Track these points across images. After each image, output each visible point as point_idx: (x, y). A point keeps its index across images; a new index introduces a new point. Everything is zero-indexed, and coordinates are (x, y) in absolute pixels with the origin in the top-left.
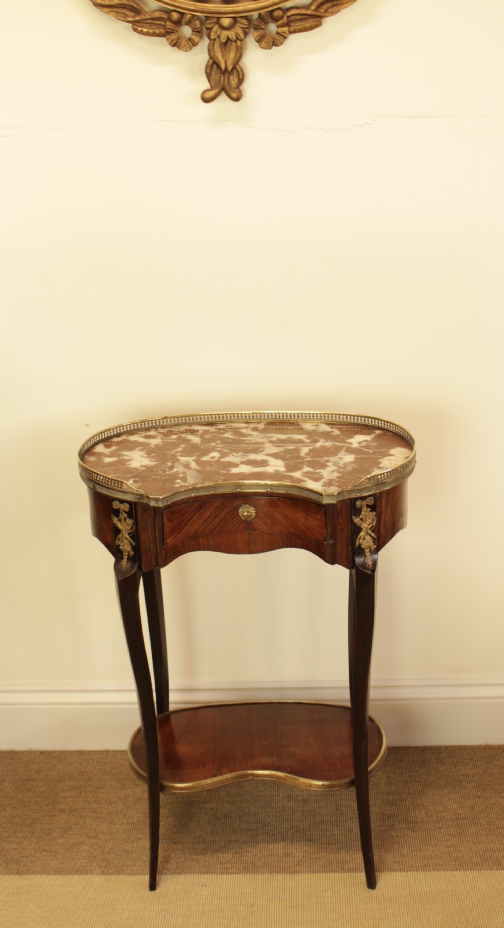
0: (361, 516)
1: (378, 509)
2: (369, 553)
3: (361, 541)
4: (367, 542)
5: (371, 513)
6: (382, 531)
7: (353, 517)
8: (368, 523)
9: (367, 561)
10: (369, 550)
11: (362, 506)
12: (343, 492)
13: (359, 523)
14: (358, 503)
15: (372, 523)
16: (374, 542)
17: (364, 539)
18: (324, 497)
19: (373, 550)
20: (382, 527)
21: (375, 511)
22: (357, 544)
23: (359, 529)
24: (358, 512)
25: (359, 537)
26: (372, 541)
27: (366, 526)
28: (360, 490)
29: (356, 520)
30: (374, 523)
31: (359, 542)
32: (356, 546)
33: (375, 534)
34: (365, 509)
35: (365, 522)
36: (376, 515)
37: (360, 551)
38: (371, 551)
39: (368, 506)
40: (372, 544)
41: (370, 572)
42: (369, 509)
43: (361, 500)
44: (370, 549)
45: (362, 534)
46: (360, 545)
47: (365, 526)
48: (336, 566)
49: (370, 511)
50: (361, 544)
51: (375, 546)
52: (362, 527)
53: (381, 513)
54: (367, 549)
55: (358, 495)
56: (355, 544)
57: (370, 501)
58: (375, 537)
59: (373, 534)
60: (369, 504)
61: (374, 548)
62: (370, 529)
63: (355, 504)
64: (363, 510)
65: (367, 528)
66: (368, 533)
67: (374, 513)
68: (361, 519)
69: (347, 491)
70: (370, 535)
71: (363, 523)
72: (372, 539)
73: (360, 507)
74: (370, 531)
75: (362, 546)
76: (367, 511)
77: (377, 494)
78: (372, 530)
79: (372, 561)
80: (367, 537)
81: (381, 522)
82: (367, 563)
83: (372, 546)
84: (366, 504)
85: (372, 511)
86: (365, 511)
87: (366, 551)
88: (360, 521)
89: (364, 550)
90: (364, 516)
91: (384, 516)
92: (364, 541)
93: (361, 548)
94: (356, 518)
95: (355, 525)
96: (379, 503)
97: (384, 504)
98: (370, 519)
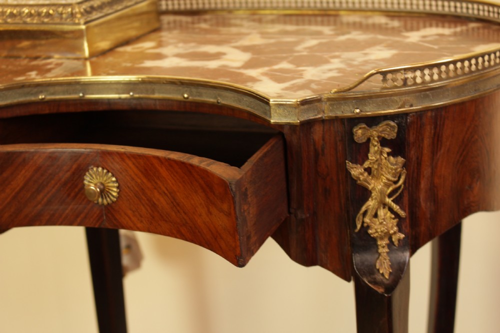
0: (366, 165)
1: (413, 153)
2: (386, 250)
3: (367, 220)
4: (381, 223)
5: (392, 158)
6: (423, 204)
7: (349, 164)
8: (385, 180)
9: (381, 265)
10: (385, 242)
11: (369, 140)
12: (319, 100)
13: (362, 178)
14: (359, 133)
15: (396, 183)
16: (398, 225)
17: (376, 216)
18: (273, 107)
19: (396, 243)
20: (422, 196)
21: (402, 157)
22: (359, 226)
23: (364, 194)
24: (360, 152)
25: (364, 209)
26: (395, 221)
27: (380, 187)
28: (363, 100)
29: (356, 171)
30: (401, 182)
31: (363, 222)
32: (357, 231)
33: (402, 208)
34: (375, 148)
35: (377, 178)
36: (405, 166)
37: (367, 242)
38: (391, 244)
39: (384, 142)
40: (396, 229)
41: (380, 290)
42: (387, 150)
43: (364, 126)
44: (390, 239)
45: (371, 203)
46: (365, 228)
47: (377, 186)
48: (317, 270)
49: (388, 154)
50: (368, 227)
51: (402, 236)
52: (370, 187)
53: (419, 164)
54: (382, 239)
55: (358, 111)
56: (356, 227)
57: (389, 130)
58: (402, 213)
59: (396, 207)
60: (387, 137)
61: (399, 240)
62: (390, 196)
63: (351, 134)
64: (372, 149)
65: (382, 192)
66: (385, 205)
67: (400, 160)
68: (369, 170)
69: (329, 99)
70: (391, 210)
71: (371, 179)
72: (394, 219)
73: (364, 141)
74: (389, 200)
75: (370, 231)
76: (381, 153)
77: (406, 114)
78: (394, 197)
79: (391, 266)
80: (381, 212)
81: (420, 183)
82: (378, 270)
83: (395, 233)
84: (378, 137)
85: (393, 154)
86: (376, 152)
87: (379, 243)
88: (366, 174)
89: (374, 240)
90: (374, 163)
91: (429, 170)
92: (376, 220)
93: (369, 235)
94: (355, 166)
95: (353, 181)
96: (412, 138)
97: (427, 142)
98: (389, 173)
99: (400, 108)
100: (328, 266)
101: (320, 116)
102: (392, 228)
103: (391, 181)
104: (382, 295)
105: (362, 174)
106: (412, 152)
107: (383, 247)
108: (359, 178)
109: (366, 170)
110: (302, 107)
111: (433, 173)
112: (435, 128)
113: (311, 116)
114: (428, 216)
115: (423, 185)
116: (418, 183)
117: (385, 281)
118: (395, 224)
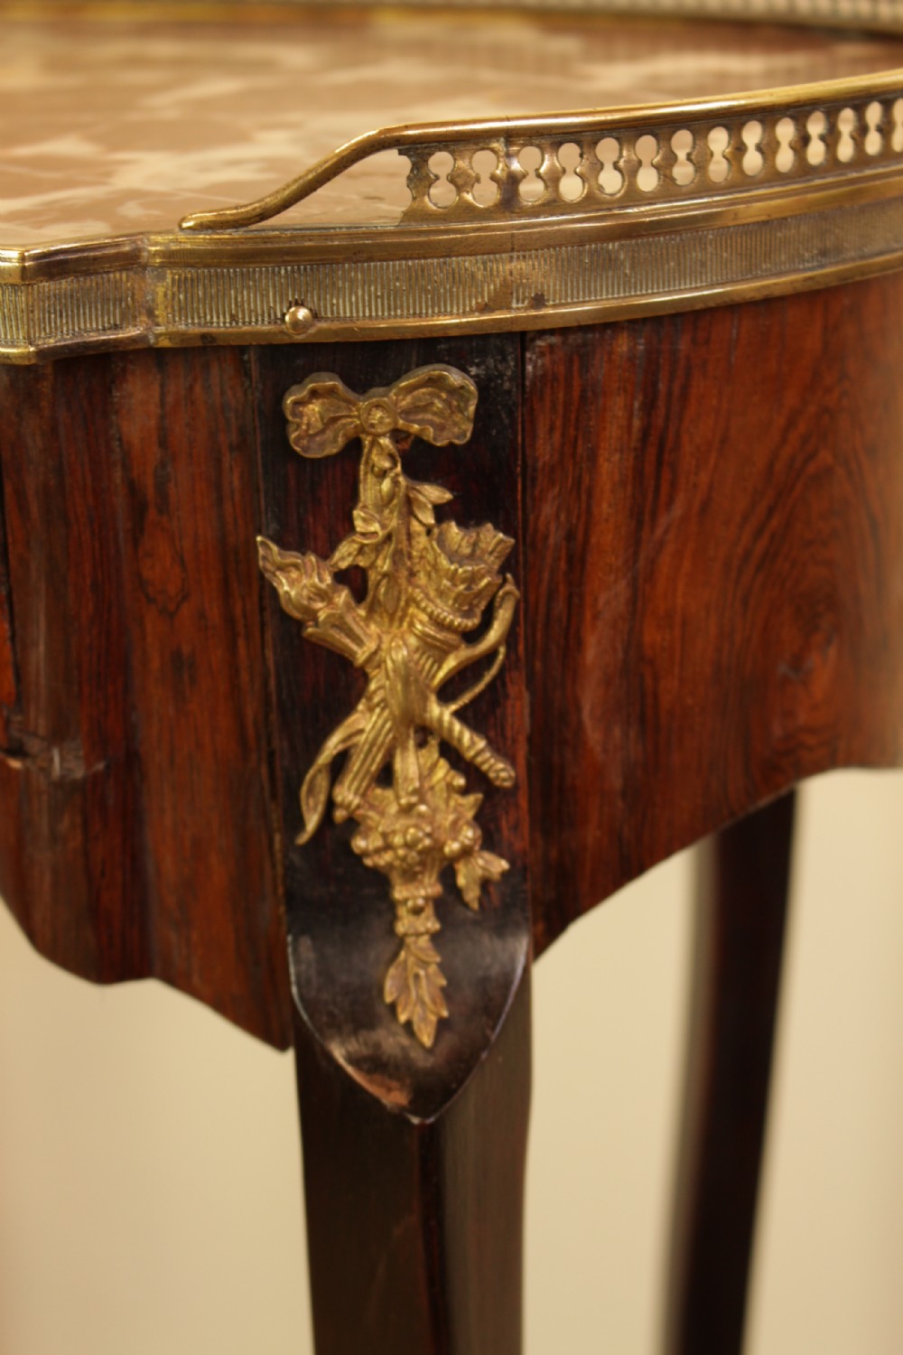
0: (345, 555)
1: (549, 513)
2: (430, 923)
3: (347, 794)
4: (407, 810)
5: (453, 530)
6: (593, 735)
7: (269, 552)
8: (424, 627)
9: (404, 989)
10: (429, 887)
11: (354, 449)
13: (323, 611)
14: (311, 414)
15: (472, 637)
16: (484, 819)
17: (386, 776)
19: (472, 895)
20: (590, 699)
21: (502, 527)
22: (312, 821)
23: (337, 682)
24: (317, 501)
25: (333, 744)
26: (473, 799)
27: (402, 654)
28: (320, 262)
29: (299, 582)
30: (495, 634)
31: (331, 805)
32: (303, 839)
33: (499, 746)
34: (380, 482)
35: (395, 615)
36: (509, 565)
37: (349, 887)
38: (448, 902)
39: (419, 459)
40: (469, 834)
41: (394, 1098)
42: (434, 493)
43: (331, 381)
44: (447, 875)
45: (365, 724)
46: (339, 831)
47: (389, 649)
49: (441, 512)
50: (353, 824)
51: (500, 865)
52: (361, 655)
53: (577, 559)
54: (410, 876)
56: (300, 823)
57: (443, 408)
58: (500, 770)
59: (470, 742)
60: (430, 434)
61: (485, 884)
62: (446, 693)
63: (278, 422)
64: (372, 490)
65: (408, 676)
66: (424, 732)
67: (492, 538)
68: (354, 580)
69: (173, 259)
70: (450, 752)
71: (368, 618)
72: (464, 791)
73: (333, 450)
74: (441, 713)
75: (360, 844)
76: (409, 507)
77: (519, 339)
78: (466, 698)
79: (448, 994)
80: (409, 764)
81: (580, 644)
82: (393, 1008)
83: (466, 853)
84: (397, 435)
85: (462, 512)
86: (385, 503)
87: (399, 893)
88: (343, 596)
89: (380, 881)
90: (378, 549)
91: (622, 586)
92: (389, 794)
93: (358, 858)
94: (292, 557)
95: (290, 626)
96: (545, 448)
97: (611, 466)
98: (441, 594)
99: (484, 309)
100: (196, 980)
101: (132, 332)
102: (455, 828)
103: (449, 628)
104: (399, 1118)
105: (323, 595)
106: (548, 509)
107: (417, 911)
108: (313, 615)
109: (341, 577)
110: (46, 286)
111: (637, 604)
112: (649, 407)
113: (93, 330)
114: (616, 781)
115: (596, 650)
116: (572, 644)
117: (415, 1054)
118: (470, 814)
